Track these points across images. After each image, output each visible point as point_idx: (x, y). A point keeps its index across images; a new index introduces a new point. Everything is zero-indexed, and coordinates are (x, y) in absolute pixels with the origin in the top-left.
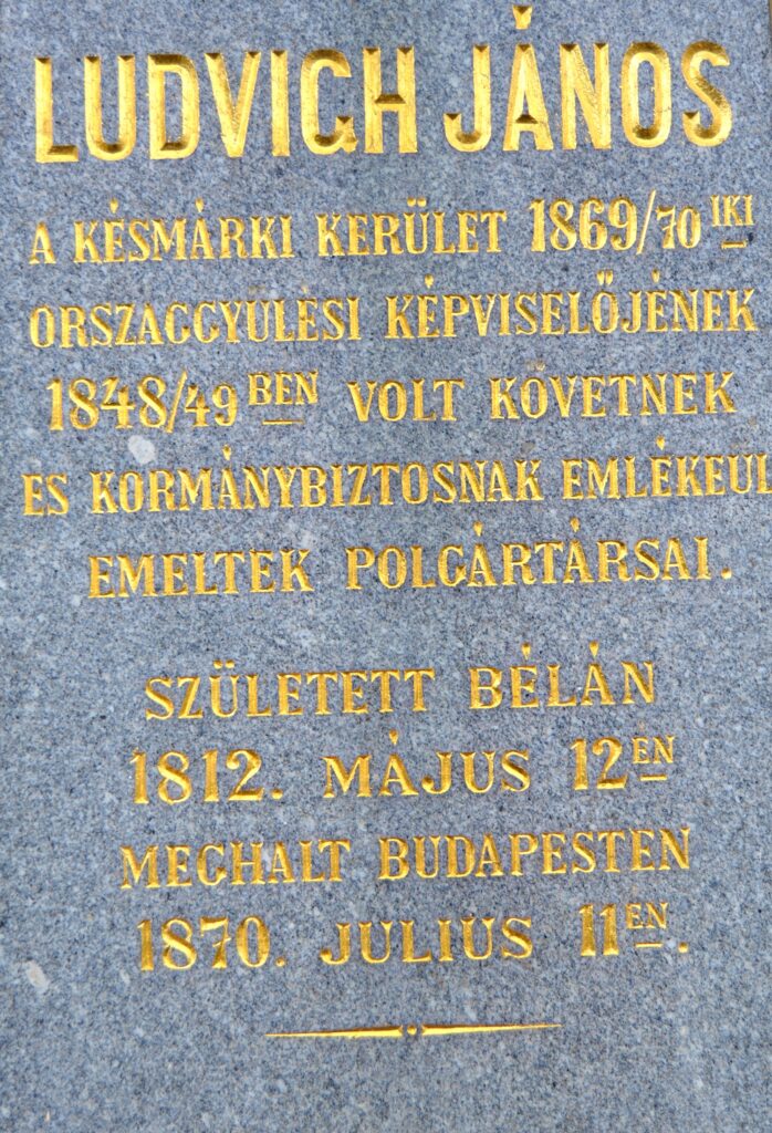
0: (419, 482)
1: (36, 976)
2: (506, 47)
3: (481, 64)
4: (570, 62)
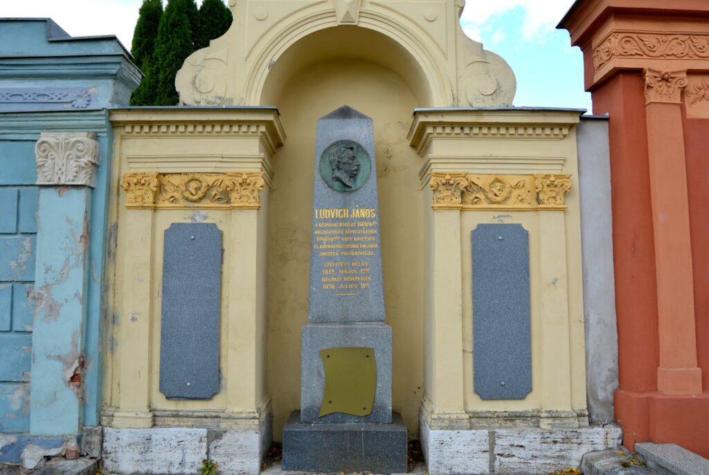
0: (348, 246)
1: (314, 289)
2: (356, 208)
3: (354, 210)
4: (361, 210)
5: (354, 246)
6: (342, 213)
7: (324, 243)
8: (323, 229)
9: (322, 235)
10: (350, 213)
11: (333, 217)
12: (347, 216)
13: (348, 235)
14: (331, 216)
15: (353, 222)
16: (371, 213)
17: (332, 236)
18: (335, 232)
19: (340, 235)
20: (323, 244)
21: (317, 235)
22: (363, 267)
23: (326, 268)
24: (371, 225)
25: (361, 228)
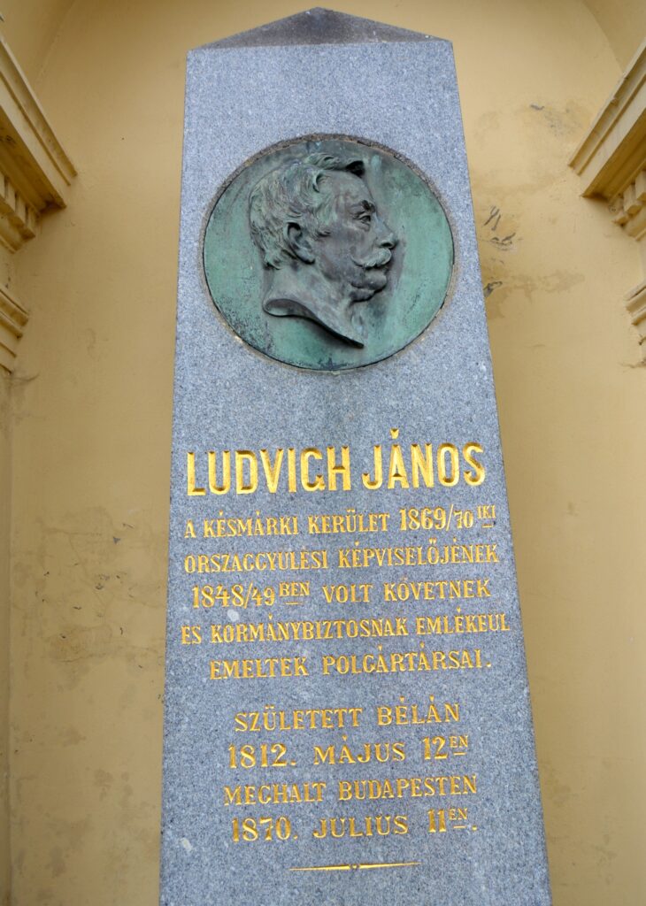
0: (354, 628)
1: (186, 844)
2: (388, 446)
3: (378, 453)
4: (415, 452)
5: (383, 627)
6: (318, 469)
7: (234, 616)
8: (222, 547)
9: (220, 579)
10: (359, 468)
11: (272, 487)
12: (347, 486)
13: (355, 575)
14: (263, 482)
15: (378, 509)
16: (465, 468)
17: (271, 581)
18: (287, 561)
19: (311, 575)
20: (226, 622)
21: (196, 579)
22: (435, 732)
23: (242, 740)
24: (467, 521)
25: (416, 537)
